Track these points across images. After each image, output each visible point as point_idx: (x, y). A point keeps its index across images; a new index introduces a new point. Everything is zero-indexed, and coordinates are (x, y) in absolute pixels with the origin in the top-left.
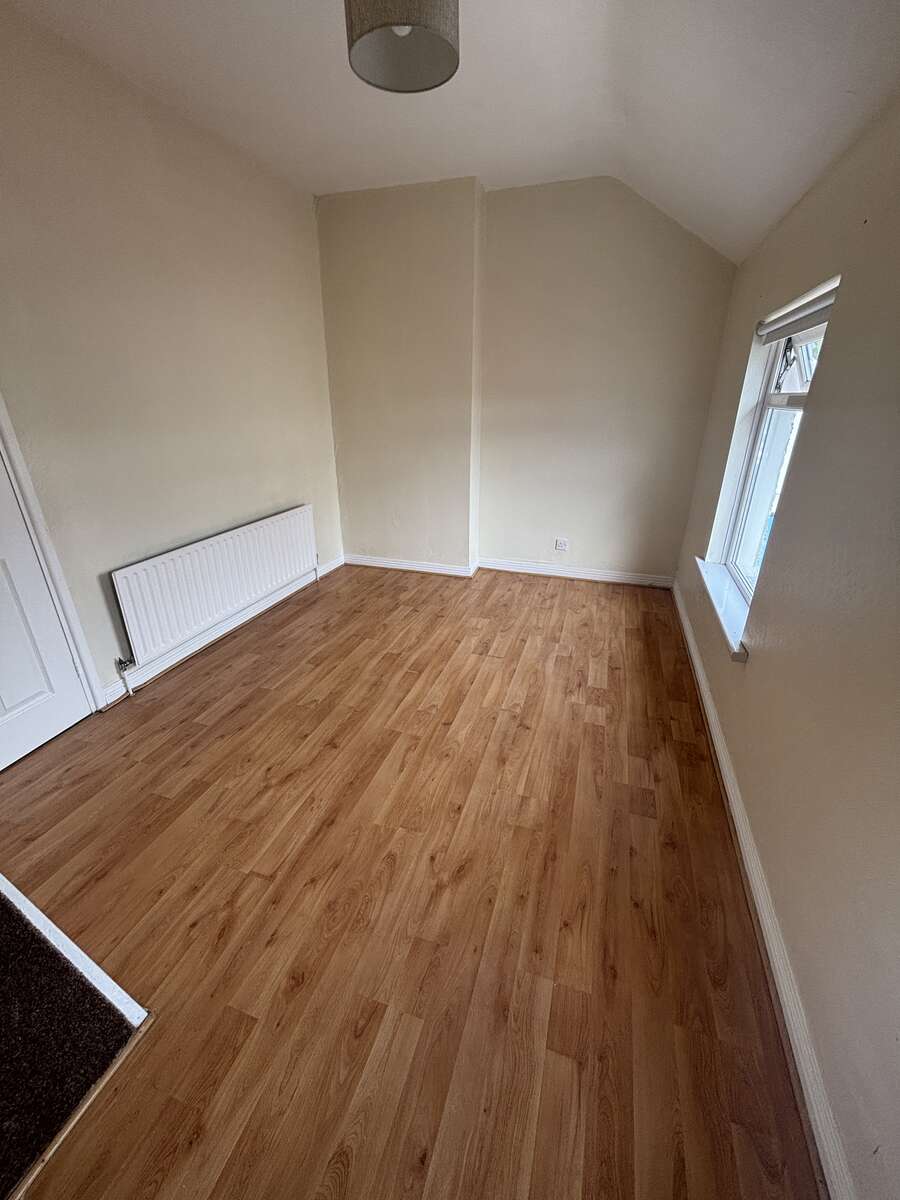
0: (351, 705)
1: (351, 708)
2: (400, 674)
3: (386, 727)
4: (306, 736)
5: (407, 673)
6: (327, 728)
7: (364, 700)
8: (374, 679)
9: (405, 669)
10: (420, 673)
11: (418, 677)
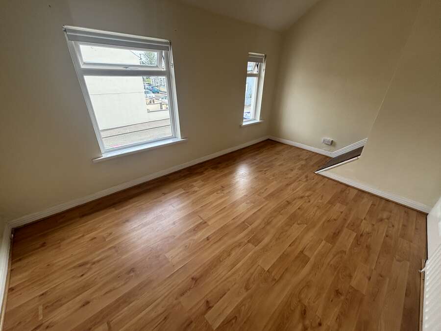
0: (281, 216)
1: (281, 214)
2: (254, 226)
3: (268, 202)
4: (299, 209)
5: (250, 225)
6: (292, 209)
7: (275, 217)
8: (268, 227)
9: (250, 228)
10: (244, 222)
11: (245, 221)
